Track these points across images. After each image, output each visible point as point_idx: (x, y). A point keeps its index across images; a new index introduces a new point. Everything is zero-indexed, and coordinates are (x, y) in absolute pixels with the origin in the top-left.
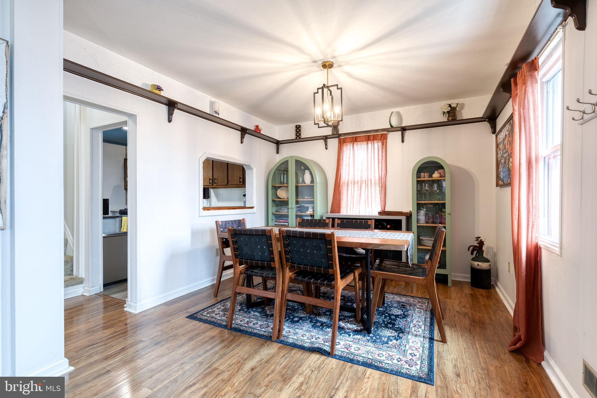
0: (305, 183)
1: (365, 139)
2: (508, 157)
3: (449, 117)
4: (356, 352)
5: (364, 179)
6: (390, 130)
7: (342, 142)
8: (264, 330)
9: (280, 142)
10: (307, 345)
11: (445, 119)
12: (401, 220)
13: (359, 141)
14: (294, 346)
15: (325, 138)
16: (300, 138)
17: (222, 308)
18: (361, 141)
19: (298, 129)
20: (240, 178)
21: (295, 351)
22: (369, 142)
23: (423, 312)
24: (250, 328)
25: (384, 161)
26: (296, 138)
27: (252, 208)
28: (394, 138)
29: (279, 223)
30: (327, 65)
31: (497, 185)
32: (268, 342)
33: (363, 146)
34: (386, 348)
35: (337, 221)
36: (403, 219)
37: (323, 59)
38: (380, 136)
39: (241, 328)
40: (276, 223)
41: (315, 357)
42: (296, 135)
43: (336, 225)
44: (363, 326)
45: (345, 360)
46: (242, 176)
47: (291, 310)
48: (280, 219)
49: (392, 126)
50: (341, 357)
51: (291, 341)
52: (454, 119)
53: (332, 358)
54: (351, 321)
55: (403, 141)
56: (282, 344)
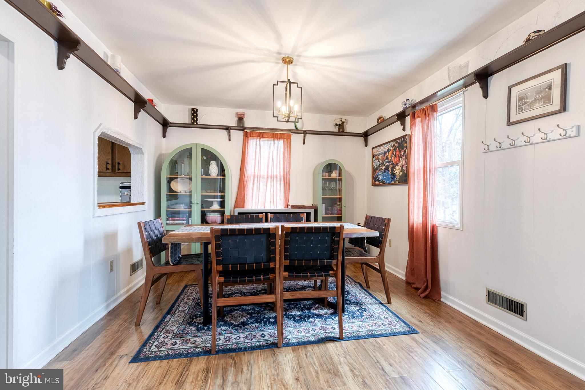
0: (210, 175)
1: (271, 137)
2: (392, 166)
3: (339, 129)
4: (353, 329)
5: (270, 174)
6: (294, 131)
7: (249, 136)
8: (254, 340)
9: (170, 125)
10: (312, 339)
11: (336, 130)
12: (311, 212)
13: (266, 137)
14: (304, 344)
15: (228, 128)
16: (197, 123)
17: (170, 335)
18: (268, 138)
19: (194, 112)
20: (107, 163)
21: (309, 348)
22: (276, 140)
23: (354, 286)
24: (238, 344)
25: (288, 159)
26: (193, 123)
27: (143, 204)
28: (297, 139)
29: (173, 222)
30: (288, 61)
31: (374, 185)
32: (277, 350)
33: (270, 142)
34: (367, 319)
35: (269, 216)
36: (312, 211)
37: (289, 54)
38: (286, 135)
39: (228, 348)
40: (168, 222)
41: (331, 346)
42: (193, 119)
43: (269, 219)
44: (332, 309)
45: (355, 339)
46: (110, 162)
47: (255, 313)
48: (175, 217)
49: (297, 129)
50: (349, 337)
51: (295, 341)
52: (343, 132)
53: (344, 341)
54: (318, 307)
55: (304, 143)
56: (290, 346)
